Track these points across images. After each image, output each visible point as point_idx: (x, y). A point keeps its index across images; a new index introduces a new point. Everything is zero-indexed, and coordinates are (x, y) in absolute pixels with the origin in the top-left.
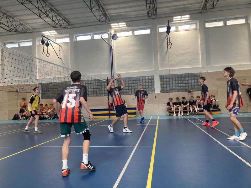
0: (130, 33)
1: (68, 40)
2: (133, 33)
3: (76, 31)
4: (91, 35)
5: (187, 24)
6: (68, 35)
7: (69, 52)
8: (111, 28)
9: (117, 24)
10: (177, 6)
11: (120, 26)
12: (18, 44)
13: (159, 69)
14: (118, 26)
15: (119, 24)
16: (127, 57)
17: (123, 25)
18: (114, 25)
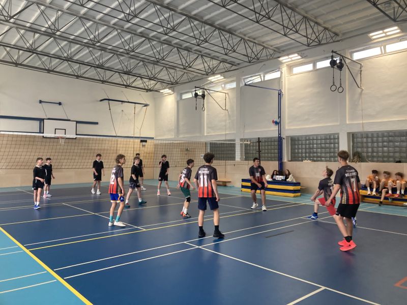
0: (310, 67)
1: (234, 85)
2: (315, 66)
3: (243, 72)
4: (260, 75)
5: (401, 41)
6: (234, 78)
7: (235, 100)
8: (281, 63)
9: (287, 57)
10: (367, 16)
11: (293, 59)
12: (191, 94)
13: (348, 123)
14: (290, 60)
15: (290, 56)
16: (301, 104)
17: (295, 57)
18: (284, 59)
